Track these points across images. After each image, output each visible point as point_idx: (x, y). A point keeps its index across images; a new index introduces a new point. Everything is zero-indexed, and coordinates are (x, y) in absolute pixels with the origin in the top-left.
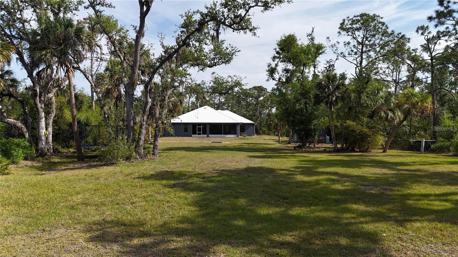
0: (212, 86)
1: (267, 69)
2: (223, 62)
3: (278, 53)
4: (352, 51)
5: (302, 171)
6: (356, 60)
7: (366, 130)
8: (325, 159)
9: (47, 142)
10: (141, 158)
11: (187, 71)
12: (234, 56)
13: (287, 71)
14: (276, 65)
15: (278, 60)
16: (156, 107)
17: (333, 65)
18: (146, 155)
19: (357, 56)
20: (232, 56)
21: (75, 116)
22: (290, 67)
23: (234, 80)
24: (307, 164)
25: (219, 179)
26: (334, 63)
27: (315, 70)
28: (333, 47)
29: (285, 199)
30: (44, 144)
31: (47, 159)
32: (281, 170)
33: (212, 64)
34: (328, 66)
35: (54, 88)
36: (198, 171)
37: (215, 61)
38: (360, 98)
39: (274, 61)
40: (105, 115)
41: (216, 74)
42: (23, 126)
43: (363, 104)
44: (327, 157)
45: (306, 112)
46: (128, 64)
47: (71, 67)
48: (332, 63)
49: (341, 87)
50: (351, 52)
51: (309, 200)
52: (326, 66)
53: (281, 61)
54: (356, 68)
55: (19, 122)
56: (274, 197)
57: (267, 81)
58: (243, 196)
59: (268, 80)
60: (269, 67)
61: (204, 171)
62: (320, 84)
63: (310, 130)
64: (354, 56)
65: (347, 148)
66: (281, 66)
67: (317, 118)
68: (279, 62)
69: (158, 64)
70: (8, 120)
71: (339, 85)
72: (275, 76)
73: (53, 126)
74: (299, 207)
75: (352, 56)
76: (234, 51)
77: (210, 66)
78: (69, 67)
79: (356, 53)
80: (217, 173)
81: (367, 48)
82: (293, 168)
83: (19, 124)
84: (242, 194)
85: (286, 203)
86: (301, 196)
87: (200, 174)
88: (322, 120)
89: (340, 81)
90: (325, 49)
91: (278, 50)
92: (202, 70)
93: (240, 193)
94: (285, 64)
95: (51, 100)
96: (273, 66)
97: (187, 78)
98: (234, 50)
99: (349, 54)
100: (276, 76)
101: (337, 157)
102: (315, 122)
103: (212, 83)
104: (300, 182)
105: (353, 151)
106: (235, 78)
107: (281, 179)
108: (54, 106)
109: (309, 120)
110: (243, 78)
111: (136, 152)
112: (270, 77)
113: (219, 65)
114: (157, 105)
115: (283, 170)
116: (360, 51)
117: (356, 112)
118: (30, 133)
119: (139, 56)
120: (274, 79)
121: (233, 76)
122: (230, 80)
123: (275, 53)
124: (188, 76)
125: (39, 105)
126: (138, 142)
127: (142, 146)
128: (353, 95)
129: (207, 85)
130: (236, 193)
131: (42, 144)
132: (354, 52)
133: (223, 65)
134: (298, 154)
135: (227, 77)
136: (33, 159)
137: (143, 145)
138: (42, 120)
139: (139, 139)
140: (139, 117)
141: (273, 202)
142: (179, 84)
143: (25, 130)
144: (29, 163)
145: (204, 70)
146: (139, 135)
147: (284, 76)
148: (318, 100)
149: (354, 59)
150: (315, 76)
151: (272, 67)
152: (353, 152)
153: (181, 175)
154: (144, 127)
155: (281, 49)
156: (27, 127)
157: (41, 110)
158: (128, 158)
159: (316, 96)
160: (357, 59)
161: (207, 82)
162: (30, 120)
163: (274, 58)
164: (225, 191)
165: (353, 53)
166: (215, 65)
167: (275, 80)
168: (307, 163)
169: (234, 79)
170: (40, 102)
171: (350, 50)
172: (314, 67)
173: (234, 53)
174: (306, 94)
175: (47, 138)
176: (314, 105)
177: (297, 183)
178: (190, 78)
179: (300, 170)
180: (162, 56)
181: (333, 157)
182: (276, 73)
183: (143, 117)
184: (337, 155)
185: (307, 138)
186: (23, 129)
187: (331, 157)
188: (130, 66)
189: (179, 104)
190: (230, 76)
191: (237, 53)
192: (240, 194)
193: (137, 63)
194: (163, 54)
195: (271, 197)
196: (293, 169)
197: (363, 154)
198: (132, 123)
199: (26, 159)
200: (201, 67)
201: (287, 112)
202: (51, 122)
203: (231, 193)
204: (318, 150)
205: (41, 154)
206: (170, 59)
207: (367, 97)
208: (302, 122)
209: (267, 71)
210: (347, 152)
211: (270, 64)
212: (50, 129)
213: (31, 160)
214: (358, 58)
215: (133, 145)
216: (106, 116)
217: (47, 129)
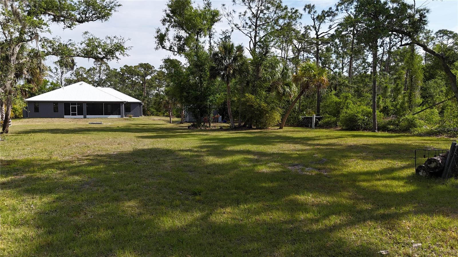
0: (85, 49)
1: (156, 35)
2: (98, 18)
3: (168, 15)
4: (247, 23)
5: (208, 151)
6: (250, 34)
7: (264, 104)
8: (226, 137)
11: (43, 20)
12: (113, 11)
13: (179, 38)
14: (167, 30)
15: (169, 23)
17: (229, 36)
19: (251, 30)
20: (110, 10)
22: (183, 34)
23: (114, 42)
24: (210, 143)
25: (91, 168)
26: (230, 35)
27: (210, 40)
28: (228, 16)
29: (195, 194)
32: (180, 150)
33: (82, 19)
34: (224, 37)
36: (57, 157)
37: (87, 16)
38: (258, 71)
39: (164, 24)
41: (90, 35)
43: (261, 78)
44: (227, 134)
45: (201, 87)
48: (228, 35)
49: (239, 58)
50: (245, 25)
51: (232, 194)
52: (221, 37)
53: (173, 27)
54: (250, 42)
56: (178, 193)
58: (126, 195)
59: (157, 49)
60: (158, 32)
61: (67, 157)
62: (216, 54)
63: (205, 107)
64: (248, 29)
65: (244, 126)
66: (173, 33)
67: (214, 94)
68: (170, 27)
71: (236, 57)
72: (165, 44)
74: (222, 207)
75: (246, 29)
76: (113, 4)
77: (81, 21)
79: (250, 27)
80: (86, 160)
81: (261, 21)
82: (196, 147)
84: (125, 193)
85: (199, 201)
86: (219, 187)
87: (60, 163)
88: (218, 95)
89: (237, 52)
90: (222, 16)
91: (168, 12)
92: (69, 27)
93: (122, 190)
94: (177, 31)
96: (163, 31)
97: (42, 28)
98: (113, 2)
99: (243, 27)
100: (167, 44)
101: (238, 134)
102: (211, 98)
103: (84, 45)
104: (211, 165)
105: (251, 128)
106: (116, 41)
107: (184, 163)
109: (204, 96)
110: (125, 39)
112: (160, 46)
113: (92, 20)
115: (183, 151)
116: (255, 24)
117: (254, 86)
120: (164, 47)
121: (113, 38)
122: (108, 42)
123: (165, 15)
124: (44, 27)
128: (250, 68)
129: (77, 47)
130: (114, 191)
132: (249, 25)
133: (99, 21)
134: (195, 133)
135: (104, 39)
141: (178, 202)
142: (31, 37)
145: (72, 27)
147: (176, 45)
148: (214, 72)
149: (248, 33)
150: (211, 48)
151: (161, 34)
152: (251, 130)
153: (27, 165)
155: (172, 12)
159: (212, 69)
160: (251, 33)
161: (77, 43)
163: (164, 21)
164: (96, 188)
165: (247, 27)
166: (88, 21)
167: (165, 49)
168: (209, 141)
171: (244, 22)
172: (210, 37)
173: (113, 7)
174: (201, 66)
176: (210, 78)
177: (207, 167)
178: (47, 29)
179: (205, 150)
181: (233, 134)
182: (167, 41)
184: (236, 133)
185: (202, 116)
187: (231, 134)
189: (38, 71)
190: (109, 38)
191: (117, 8)
192: (121, 192)
195: (173, 194)
196: (195, 150)
197: (261, 130)
200: (68, 23)
201: (180, 87)
204: (214, 128)
207: (265, 70)
208: (197, 98)
209: (156, 38)
210: (245, 130)
211: (160, 29)
214: (252, 32)
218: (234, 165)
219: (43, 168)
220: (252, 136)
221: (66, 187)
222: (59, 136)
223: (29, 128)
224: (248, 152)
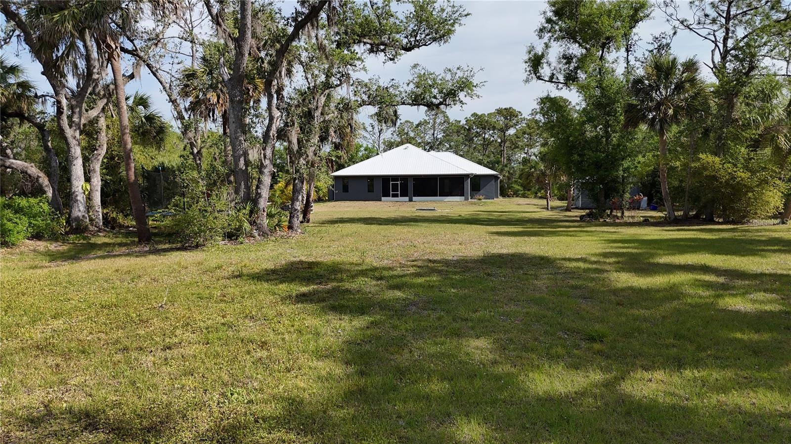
0: (413, 92)
1: (526, 57)
2: (434, 40)
3: (549, 21)
4: (706, 16)
5: (618, 263)
6: (714, 35)
7: (742, 174)
8: (656, 237)
9: (89, 207)
10: (264, 234)
11: (357, 53)
12: (457, 26)
13: (568, 59)
14: (547, 46)
15: (550, 34)
16: (290, 128)
17: (668, 45)
18: (273, 230)
19: (715, 27)
20: (453, 25)
21: (131, 150)
22: (576, 50)
23: (457, 77)
24: (624, 248)
25: (420, 280)
26: (669, 41)
27: (628, 55)
28: (667, 6)
29: (592, 339)
30: (82, 208)
31: (84, 239)
32: (565, 259)
33: (411, 44)
34: (656, 47)
35: (101, 99)
36: (372, 261)
37: (418, 38)
38: (731, 106)
39: (541, 37)
40: (192, 149)
41: (420, 68)
42: (41, 174)
43: (737, 120)
44: (657, 233)
45: (607, 143)
46: (227, 33)
47: (117, 47)
48: (664, 42)
49: (687, 85)
50: (703, 19)
51: (667, 347)
52: (651, 48)
53: (557, 39)
54: (713, 51)
55: (32, 166)
56: (560, 334)
57: (526, 81)
58: (473, 328)
59: (527, 81)
60: (530, 52)
61: (386, 261)
62: (639, 81)
63: (615, 180)
64: (710, 26)
65: (696, 217)
66: (556, 50)
67: (632, 154)
68: (552, 40)
69: (290, 30)
70: (12, 163)
71: (682, 83)
72: (541, 71)
73: (102, 175)
74: (646, 369)
75: (705, 26)
76: (458, 13)
77: (408, 49)
78: (112, 48)
79: (714, 21)
80: (413, 266)
81: (738, 8)
82: (595, 255)
83: (33, 170)
84: (470, 324)
85: (600, 353)
86: (640, 331)
87: (375, 269)
88: (640, 158)
89: (683, 73)
90: (652, 9)
91: (550, 14)
92: (391, 59)
93: (466, 320)
94: (564, 46)
95: (97, 123)
96: (539, 50)
97: (355, 66)
98: (457, 11)
99: (699, 23)
100: (546, 71)
101: (682, 233)
102: (626, 164)
103: (412, 86)
104: (623, 290)
105: (711, 221)
106: (460, 74)
107: (573, 282)
108: (103, 138)
109: (613, 161)
110: (475, 70)
111: (253, 223)
112: (533, 75)
113: (425, 45)
114: (294, 124)
115: (570, 260)
116: (724, 15)
117: (720, 138)
118: (56, 188)
119: (250, 17)
120: (539, 78)
121: (455, 70)
122: (448, 77)
123: (544, 21)
124: (357, 63)
125: (69, 132)
126: (255, 202)
127: (264, 211)
128: (713, 103)
129: (402, 90)
130: (454, 320)
131: (79, 211)
132: (711, 18)
133: (435, 45)
134: (593, 229)
135: (442, 72)
136: (54, 237)
137: (266, 209)
138: (75, 162)
139: (259, 195)
140: (256, 150)
141: (560, 350)
142: (340, 81)
143: (45, 181)
144: (41, 245)
145: (396, 60)
146: (258, 187)
147: (562, 72)
148: (634, 116)
149: (709, 34)
150: (629, 70)
151: (535, 54)
152: (712, 224)
153: (334, 271)
154: (266, 171)
155: (556, 13)
156: (49, 175)
157: (73, 142)
158: (232, 236)
159: (630, 109)
160: (716, 33)
161: (401, 84)
162: (56, 162)
163: (542, 30)
165: (708, 21)
166: (419, 47)
167: (542, 80)
168: (622, 245)
169: (457, 75)
170: (71, 127)
171: (700, 14)
172: (628, 51)
173: (457, 19)
174: (608, 105)
175: (89, 198)
176: (626, 126)
177: (616, 292)
178: (361, 66)
179: (612, 260)
180: (297, 12)
181: (671, 233)
182: (545, 65)
183: (264, 149)
184: (678, 230)
185: (607, 196)
186: (41, 180)
187: (667, 233)
188: (232, 40)
189: (348, 130)
190: (450, 70)
191: (463, 20)
192: (464, 323)
193: (245, 31)
194: (299, 8)
195: (552, 335)
196: (593, 259)
197: (735, 226)
198: (242, 161)
199: (37, 236)
200: (391, 52)
201: (567, 145)
202: (97, 166)
203: (439, 319)
204: (631, 220)
205: (77, 228)
206: (314, 20)
207: (748, 105)
208: (598, 165)
209: (526, 62)
210: (698, 224)
211: (533, 47)
212: (97, 181)
213: (49, 240)
214: (717, 31)
215: (245, 209)
216: (195, 151)
217: (88, 179)
218: (672, 293)
219: (354, 276)
220: (714, 237)
221: (384, 306)
222: (374, 228)
223: (336, 216)
224: (705, 269)
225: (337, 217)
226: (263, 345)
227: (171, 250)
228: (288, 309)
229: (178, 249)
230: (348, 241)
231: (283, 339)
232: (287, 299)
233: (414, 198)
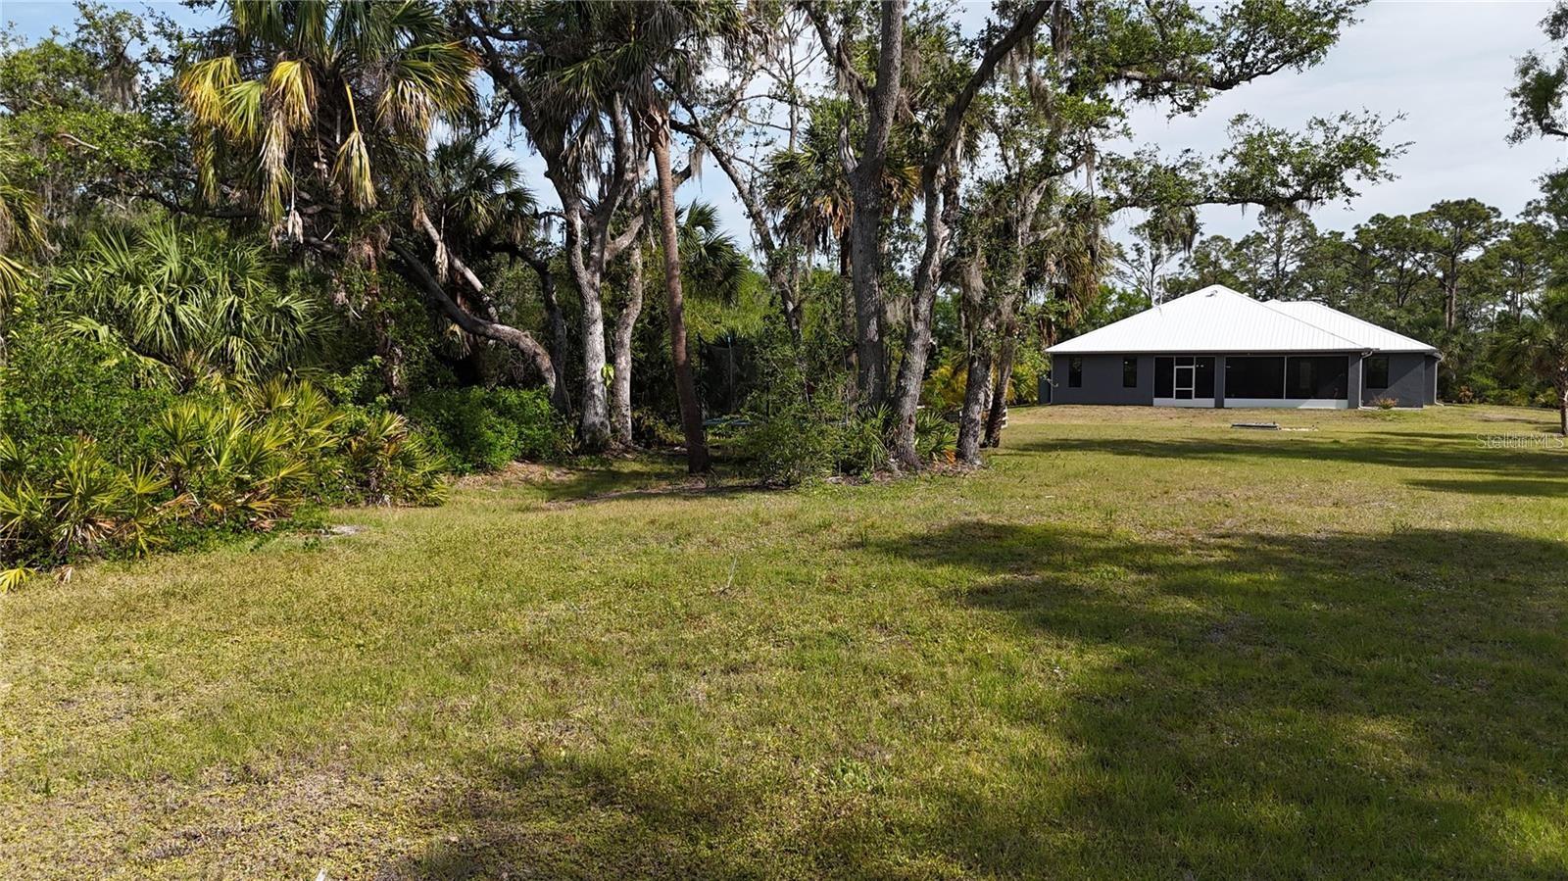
0: (1231, 175)
1: (1516, 84)
2: (1287, 59)
9: (612, 408)
10: (909, 466)
11: (1111, 101)
12: (1342, 24)
16: (967, 259)
18: (926, 460)
20: (1332, 24)
21: (682, 308)
23: (1339, 138)
25: (1236, 579)
30: (600, 410)
31: (602, 463)
33: (1232, 74)
35: (636, 216)
36: (1128, 530)
37: (1248, 60)
40: (785, 304)
41: (1252, 123)
42: (540, 350)
46: (855, 83)
47: (664, 122)
55: (526, 336)
57: (1514, 139)
59: (1517, 137)
60: (1525, 72)
61: (1160, 534)
69: (976, 64)
70: (497, 330)
72: (1556, 113)
73: (633, 349)
77: (1223, 84)
78: (657, 123)
80: (1221, 547)
83: (528, 343)
87: (1137, 549)
92: (1185, 109)
95: (628, 260)
96: (1551, 64)
97: (1107, 127)
103: (1231, 161)
106: (1346, 129)
108: (638, 285)
110: (1384, 120)
111: (890, 444)
112: (1532, 123)
113: (1265, 73)
114: (975, 251)
118: (562, 373)
119: (899, 46)
120: (1549, 129)
121: (1335, 122)
122: (1318, 137)
124: (1111, 121)
125: (584, 276)
126: (895, 404)
127: (911, 422)
129: (1209, 171)
131: (596, 414)
133: (1288, 72)
135: (1303, 129)
136: (557, 459)
137: (914, 419)
138: (592, 329)
139: (902, 391)
140: (899, 304)
142: (1074, 159)
143: (545, 362)
144: (536, 472)
145: (1196, 108)
146: (901, 375)
151: (1541, 74)
153: (1047, 546)
154: (918, 344)
156: (552, 351)
157: (590, 294)
158: (850, 468)
161: (1206, 159)
162: (562, 328)
164: (1249, 649)
166: (1249, 77)
167: (1558, 133)
169: (1340, 134)
170: (587, 266)
173: (1344, 10)
175: (612, 392)
178: (1120, 127)
180: (991, 28)
182: (1564, 99)
183: (916, 302)
186: (539, 359)
188: (863, 92)
189: (1086, 260)
190: (1322, 123)
191: (1357, 11)
193: (890, 74)
194: (996, 21)
198: (873, 326)
199: (530, 456)
200: (1185, 93)
202: (627, 337)
205: (593, 445)
206: (1025, 39)
209: (1515, 95)
211: (1535, 59)
212: (625, 361)
213: (547, 463)
215: (876, 416)
216: (791, 306)
217: (611, 359)
219: (1088, 560)
221: (1154, 628)
222: (1135, 462)
223: (1053, 436)
225: (1055, 437)
226: (905, 682)
227: (742, 488)
228: (952, 616)
229: (755, 488)
230: (1078, 487)
231: (943, 675)
232: (950, 596)
233: (1226, 400)
